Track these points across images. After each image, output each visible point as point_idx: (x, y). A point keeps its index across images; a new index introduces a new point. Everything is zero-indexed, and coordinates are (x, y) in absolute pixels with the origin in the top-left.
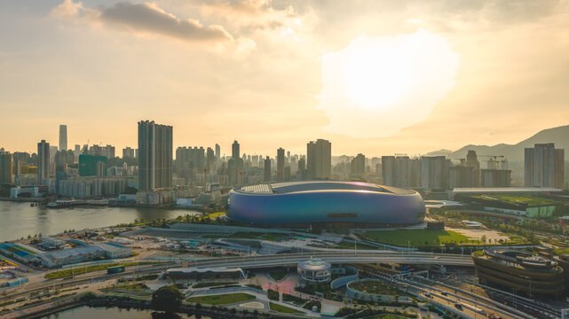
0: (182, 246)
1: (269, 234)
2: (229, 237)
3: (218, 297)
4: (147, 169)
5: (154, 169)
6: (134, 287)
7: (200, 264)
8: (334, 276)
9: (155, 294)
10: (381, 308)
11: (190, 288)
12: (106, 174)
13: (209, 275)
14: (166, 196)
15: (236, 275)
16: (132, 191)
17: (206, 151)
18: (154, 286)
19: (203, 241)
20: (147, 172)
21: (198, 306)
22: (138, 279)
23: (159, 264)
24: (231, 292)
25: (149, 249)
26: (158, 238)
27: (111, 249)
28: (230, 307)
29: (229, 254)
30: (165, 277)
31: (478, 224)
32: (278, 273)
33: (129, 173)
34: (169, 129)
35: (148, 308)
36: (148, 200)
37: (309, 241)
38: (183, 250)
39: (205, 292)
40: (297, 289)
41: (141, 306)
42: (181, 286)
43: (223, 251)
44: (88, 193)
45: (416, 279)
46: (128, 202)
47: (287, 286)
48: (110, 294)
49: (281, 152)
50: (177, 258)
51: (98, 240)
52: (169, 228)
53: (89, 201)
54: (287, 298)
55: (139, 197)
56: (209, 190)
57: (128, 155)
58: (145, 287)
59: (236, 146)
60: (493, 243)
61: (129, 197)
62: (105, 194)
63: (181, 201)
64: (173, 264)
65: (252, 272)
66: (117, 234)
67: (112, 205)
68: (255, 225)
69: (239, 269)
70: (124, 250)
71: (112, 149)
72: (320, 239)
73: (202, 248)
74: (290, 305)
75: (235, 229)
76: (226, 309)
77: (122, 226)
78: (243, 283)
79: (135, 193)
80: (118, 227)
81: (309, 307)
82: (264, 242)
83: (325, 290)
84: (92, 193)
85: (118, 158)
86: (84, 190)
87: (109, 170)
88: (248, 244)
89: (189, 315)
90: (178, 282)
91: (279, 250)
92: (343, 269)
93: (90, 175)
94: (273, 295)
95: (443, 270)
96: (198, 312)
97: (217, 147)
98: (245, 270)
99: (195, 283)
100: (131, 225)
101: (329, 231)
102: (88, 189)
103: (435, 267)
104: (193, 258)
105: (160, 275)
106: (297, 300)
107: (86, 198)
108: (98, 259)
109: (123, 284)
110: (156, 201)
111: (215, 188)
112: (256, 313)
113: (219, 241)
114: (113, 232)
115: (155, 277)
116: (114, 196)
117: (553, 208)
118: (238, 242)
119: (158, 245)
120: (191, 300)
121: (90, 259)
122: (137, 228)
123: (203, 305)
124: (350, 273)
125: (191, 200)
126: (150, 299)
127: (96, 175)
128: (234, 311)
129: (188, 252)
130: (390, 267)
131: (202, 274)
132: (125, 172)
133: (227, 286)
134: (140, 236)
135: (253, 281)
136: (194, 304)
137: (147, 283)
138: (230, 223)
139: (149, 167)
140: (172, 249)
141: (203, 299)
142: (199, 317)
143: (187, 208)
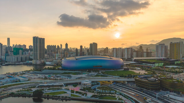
0: (46, 77)
1: (74, 73)
2: (61, 74)
3: (55, 93)
4: (36, 52)
5: (38, 52)
6: (28, 90)
7: (50, 82)
8: (92, 85)
9: (34, 92)
10: (105, 94)
11: (46, 90)
12: (22, 54)
13: (53, 86)
14: (42, 61)
15: (62, 86)
16: (31, 60)
18: (34, 90)
19: (52, 75)
20: (36, 54)
21: (48, 96)
22: (29, 88)
23: (37, 83)
24: (59, 91)
25: (34, 78)
26: (38, 75)
27: (21, 79)
28: (58, 95)
29: (61, 79)
30: (38, 87)
31: (139, 69)
32: (75, 85)
33: (31, 54)
34: (44, 39)
35: (32, 97)
36: (36, 63)
37: (86, 75)
39: (51, 91)
40: (81, 90)
41: (29, 96)
42: (43, 90)
43: (59, 78)
44: (16, 61)
45: (117, 86)
46: (30, 63)
47: (78, 88)
48: (19, 93)
49: (81, 47)
50: (43, 81)
51: (17, 76)
52: (42, 71)
53: (16, 63)
54: (77, 92)
55: (33, 62)
56: (57, 59)
57: (31, 48)
58: (31, 90)
59: (67, 45)
60: (142, 74)
61: (30, 62)
62: (22, 61)
63: (47, 63)
64: (41, 83)
65: (67, 85)
66: (24, 74)
67: (24, 64)
68: (70, 70)
69: (63, 84)
70: (25, 79)
71: (25, 46)
72: (90, 74)
73: (52, 78)
74: (77, 94)
75: (63, 71)
76: (57, 96)
77: (26, 71)
78: (64, 88)
79: (32, 60)
80: (25, 71)
81: (83, 95)
82: (72, 75)
83: (89, 89)
84: (17, 61)
85: (27, 49)
86: (15, 59)
87: (24, 53)
88: (67, 76)
89: (45, 98)
90: (42, 88)
91: (77, 77)
92: (96, 83)
93: (17, 55)
94: (72, 91)
95: (126, 83)
96: (48, 97)
97: (61, 45)
98: (65, 84)
99: (48, 88)
100: (29, 71)
101: (93, 72)
102: (16, 59)
103: (124, 82)
104: (48, 81)
105: (37, 86)
106: (80, 93)
107: (15, 62)
108: (17, 82)
109: (24, 89)
110: (39, 63)
111: (59, 59)
112: (66, 97)
113: (58, 75)
114: (23, 73)
115: (35, 87)
116: (25, 61)
117: (163, 63)
118: (64, 75)
119: (38, 77)
120: (46, 94)
121: (14, 82)
122: (31, 72)
123: (50, 95)
124: (98, 84)
125: (50, 62)
126: (32, 94)
127: (19, 54)
128: (59, 97)
129: (47, 79)
130: (110, 82)
131: (51, 86)
132: (29, 54)
133: (58, 89)
134: (32, 74)
135: (67, 88)
136: (47, 95)
137: (32, 89)
138: (62, 70)
139: (37, 52)
140: (42, 78)
141: (50, 93)
142: (48, 99)
143: (49, 65)
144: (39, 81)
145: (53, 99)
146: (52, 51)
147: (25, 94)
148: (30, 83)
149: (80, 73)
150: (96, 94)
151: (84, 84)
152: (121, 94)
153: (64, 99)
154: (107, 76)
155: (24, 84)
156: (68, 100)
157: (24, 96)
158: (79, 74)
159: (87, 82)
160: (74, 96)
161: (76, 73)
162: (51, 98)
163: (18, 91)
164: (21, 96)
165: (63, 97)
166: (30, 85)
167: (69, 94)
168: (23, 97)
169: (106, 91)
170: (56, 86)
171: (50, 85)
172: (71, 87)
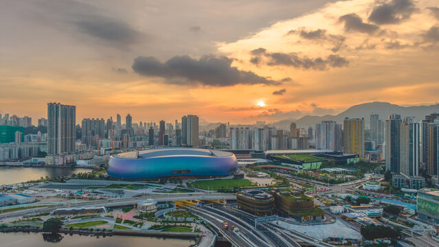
0: (71, 195)
1: (132, 185)
2: (106, 187)
3: (84, 224)
4: (54, 138)
5: (59, 138)
6: (33, 220)
7: (79, 205)
8: (158, 209)
9: (45, 223)
10: (174, 224)
11: (69, 220)
12: (23, 140)
13: (83, 211)
14: (69, 158)
15: (101, 211)
16: (43, 155)
17: (106, 122)
18: (45, 219)
19: (87, 190)
20: (55, 141)
21: (71, 229)
22: (36, 216)
23: (52, 206)
24: (94, 220)
25: (48, 197)
26: (56, 190)
27: (20, 198)
28: (90, 228)
29: (102, 199)
30: (54, 214)
32: (127, 208)
33: (42, 140)
34: (73, 109)
35: (40, 231)
36: (55, 162)
37: (155, 189)
38: (72, 197)
39: (78, 221)
40: (135, 217)
41: (36, 230)
42: (63, 219)
43: (98, 197)
44: (7, 157)
45: (205, 208)
46: (39, 163)
47: (129, 216)
48: (17, 225)
49: (162, 123)
50: (65, 203)
51: (12, 192)
52: (65, 182)
53: (8, 163)
54: (127, 221)
55: (48, 160)
56: (103, 153)
57: (43, 124)
58: (40, 219)
59: (129, 118)
61: (40, 160)
62: (20, 158)
63: (80, 162)
64: (62, 206)
65: (111, 209)
66: (27, 188)
67: (26, 166)
68: (125, 180)
69: (103, 207)
70: (29, 198)
71: (29, 120)
72: (163, 186)
73: (84, 196)
74: (127, 225)
75: (111, 182)
76: (87, 229)
77: (31, 182)
78: (103, 215)
79: (45, 157)
80: (28, 182)
81: (136, 226)
82: (126, 190)
83: (150, 216)
84: (10, 157)
85: (34, 127)
86: (4, 154)
87: (26, 136)
88: (116, 192)
89: (66, 234)
90: (61, 216)
91: (134, 195)
92: (168, 205)
93: (9, 142)
94: (119, 220)
95: (225, 203)
96: (71, 232)
97: (119, 117)
98: (107, 208)
99: (73, 216)
100: (38, 181)
101: (171, 183)
102: (7, 153)
103: (221, 201)
104: (76, 201)
105: (52, 213)
106: (131, 223)
107: (5, 161)
108: (11, 204)
109: (26, 219)
110: (61, 163)
111: (107, 152)
112: (104, 230)
113: (97, 190)
114: (24, 187)
115: (48, 214)
116: (28, 159)
117: (320, 163)
118: (109, 191)
119: (55, 194)
120: (67, 226)
121: (5, 205)
122: (42, 183)
123: (75, 228)
124: (171, 206)
125: (87, 161)
126: (42, 226)
127: (14, 141)
128: (92, 230)
129: (73, 198)
130: (196, 202)
131: (79, 211)
132: (39, 139)
133: (92, 217)
134: (43, 189)
135: (109, 214)
136: (69, 228)
137: (42, 218)
138: (108, 179)
139: (57, 137)
140: (64, 197)
141: (76, 224)
142: (71, 235)
143: (84, 167)
144: (56, 202)
145: (80, 234)
146: (93, 134)
147: (29, 227)
148: (38, 207)
149: (143, 185)
150: (158, 224)
151: (143, 208)
152: (202, 223)
153: (100, 234)
154: (194, 191)
155: (26, 208)
156: (108, 235)
157: (26, 230)
158: (142, 187)
159: (149, 203)
160: (119, 227)
161: (136, 185)
162: (75, 233)
163: (15, 222)
164: (20, 231)
165: (98, 230)
166: (38, 211)
167: (110, 225)
168: (24, 231)
169: (179, 219)
170: (88, 211)
171: (77, 209)
172: (117, 213)
